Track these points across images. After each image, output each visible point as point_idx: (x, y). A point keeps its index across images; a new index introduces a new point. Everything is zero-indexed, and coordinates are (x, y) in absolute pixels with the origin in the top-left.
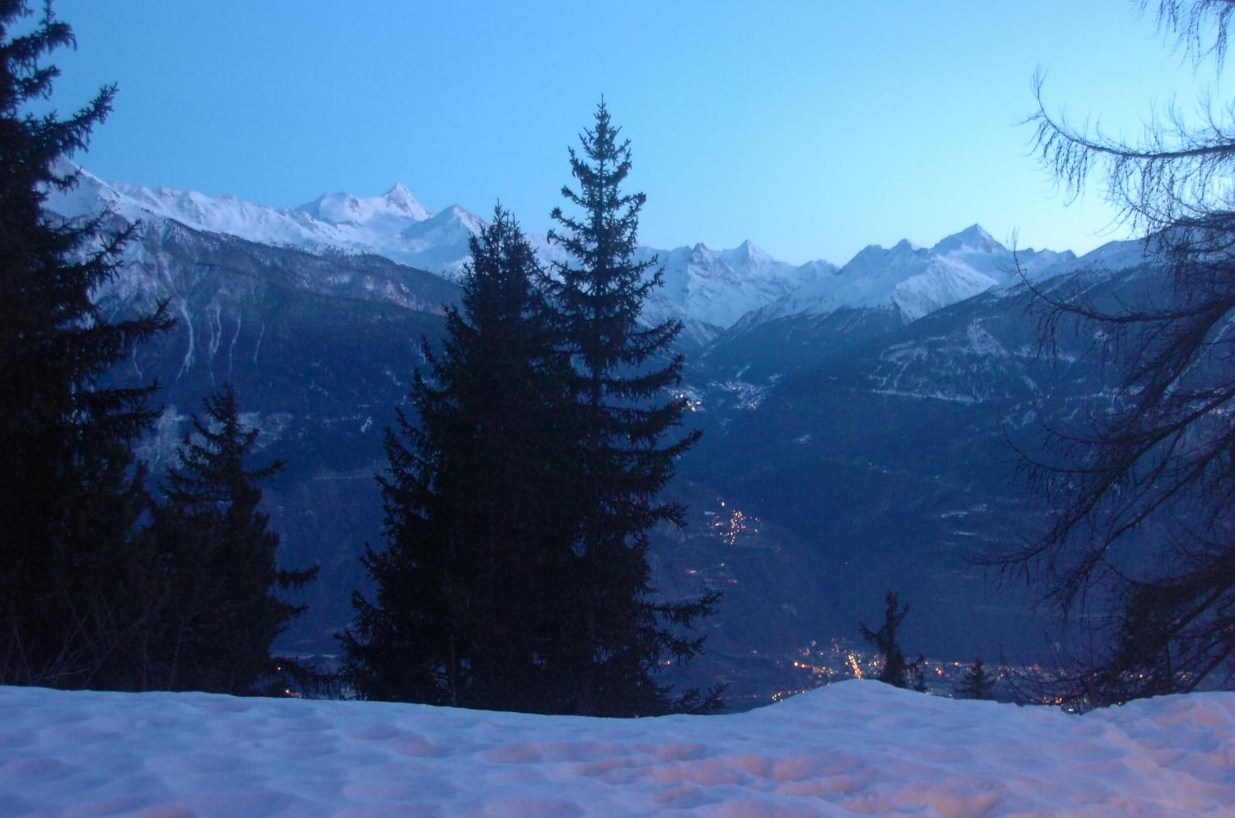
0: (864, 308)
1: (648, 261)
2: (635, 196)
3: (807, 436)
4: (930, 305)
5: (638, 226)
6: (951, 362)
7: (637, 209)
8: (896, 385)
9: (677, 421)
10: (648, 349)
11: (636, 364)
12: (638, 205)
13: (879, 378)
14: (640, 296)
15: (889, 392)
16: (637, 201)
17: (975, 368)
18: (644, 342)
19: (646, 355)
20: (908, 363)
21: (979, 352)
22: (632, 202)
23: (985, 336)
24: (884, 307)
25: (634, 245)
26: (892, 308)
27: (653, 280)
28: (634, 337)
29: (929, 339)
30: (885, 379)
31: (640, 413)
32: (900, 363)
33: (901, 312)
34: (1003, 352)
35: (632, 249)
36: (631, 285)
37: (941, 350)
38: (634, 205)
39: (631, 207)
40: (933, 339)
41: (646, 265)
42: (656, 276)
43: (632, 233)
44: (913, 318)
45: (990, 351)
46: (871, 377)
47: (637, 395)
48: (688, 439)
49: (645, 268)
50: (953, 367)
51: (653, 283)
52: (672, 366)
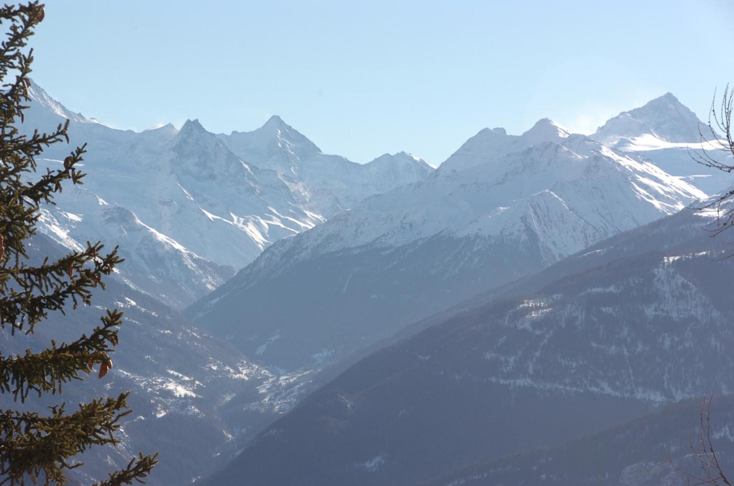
0: (477, 236)
1: (49, 133)
2: (23, 9)
3: (377, 459)
4: (590, 231)
5: (31, 66)
6: (626, 331)
7: (26, 33)
8: (531, 371)
9: (106, 436)
10: (48, 298)
11: (26, 326)
12: (28, 24)
13: (502, 358)
14: (36, 199)
15: (520, 382)
16: (27, 18)
17: (668, 343)
18: (40, 287)
19: (45, 310)
20: (551, 332)
21: (674, 315)
22: (17, 17)
23: (684, 286)
24: (511, 234)
25: (23, 102)
26: (524, 237)
27: (63, 169)
28: (21, 276)
29: (589, 291)
30: (512, 359)
31: (30, 420)
32: (538, 332)
33: (540, 245)
34: (716, 314)
35: (19, 108)
36: (14, 178)
37: (608, 310)
38: (19, 23)
39: (14, 28)
40: (595, 290)
41: (45, 140)
42: (70, 162)
43: (19, 79)
44: (560, 255)
45: (693, 312)
46: (488, 356)
47: (26, 384)
48: (125, 473)
49: (43, 145)
50: (629, 339)
51: (62, 175)
52: (98, 332)
